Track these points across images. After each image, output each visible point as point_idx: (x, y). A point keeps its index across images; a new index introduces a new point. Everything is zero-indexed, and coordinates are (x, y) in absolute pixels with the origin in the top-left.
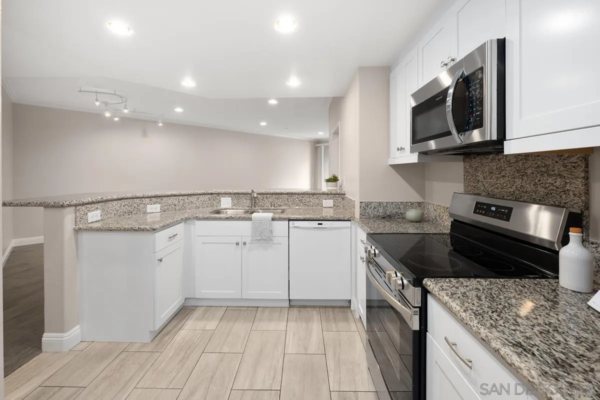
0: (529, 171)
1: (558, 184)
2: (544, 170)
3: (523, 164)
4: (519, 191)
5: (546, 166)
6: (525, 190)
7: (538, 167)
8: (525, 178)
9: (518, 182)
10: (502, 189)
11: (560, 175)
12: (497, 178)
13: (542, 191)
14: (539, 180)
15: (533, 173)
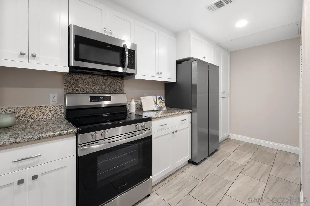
0: (108, 84)
1: (117, 88)
2: (113, 83)
3: (106, 81)
4: (104, 90)
5: (114, 82)
6: (106, 90)
7: (111, 82)
8: (107, 86)
9: (104, 87)
10: (95, 90)
11: (118, 85)
12: (93, 86)
13: (112, 90)
14: (112, 87)
15: (109, 84)
